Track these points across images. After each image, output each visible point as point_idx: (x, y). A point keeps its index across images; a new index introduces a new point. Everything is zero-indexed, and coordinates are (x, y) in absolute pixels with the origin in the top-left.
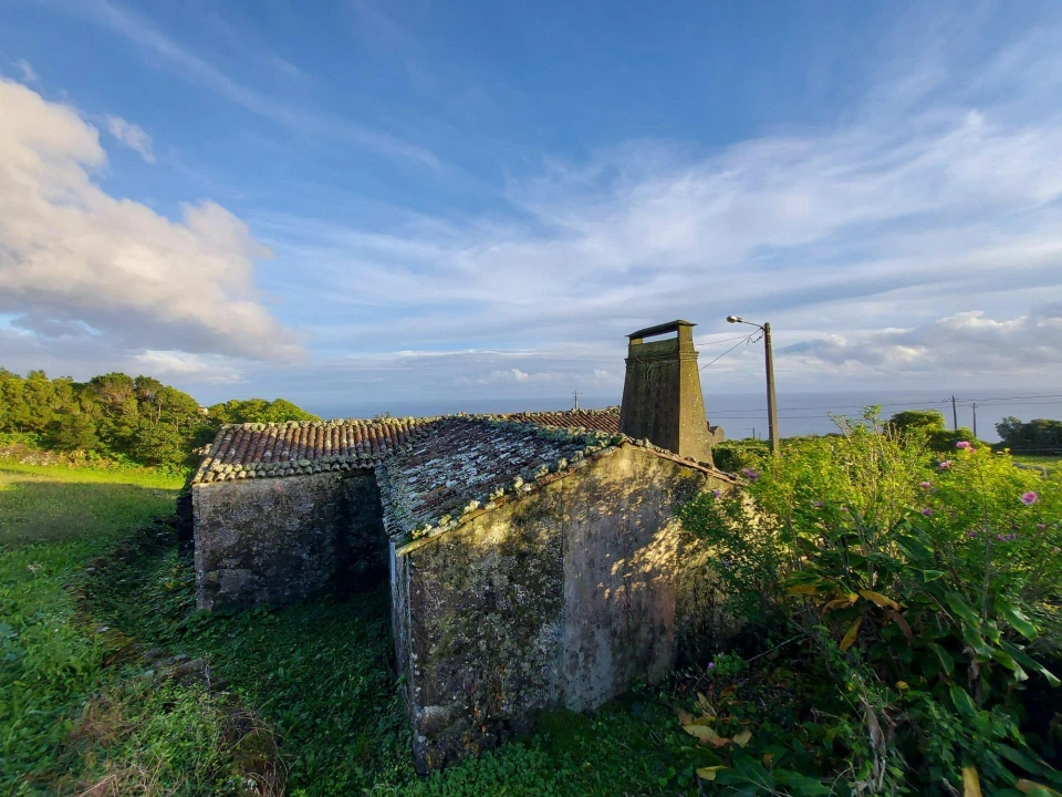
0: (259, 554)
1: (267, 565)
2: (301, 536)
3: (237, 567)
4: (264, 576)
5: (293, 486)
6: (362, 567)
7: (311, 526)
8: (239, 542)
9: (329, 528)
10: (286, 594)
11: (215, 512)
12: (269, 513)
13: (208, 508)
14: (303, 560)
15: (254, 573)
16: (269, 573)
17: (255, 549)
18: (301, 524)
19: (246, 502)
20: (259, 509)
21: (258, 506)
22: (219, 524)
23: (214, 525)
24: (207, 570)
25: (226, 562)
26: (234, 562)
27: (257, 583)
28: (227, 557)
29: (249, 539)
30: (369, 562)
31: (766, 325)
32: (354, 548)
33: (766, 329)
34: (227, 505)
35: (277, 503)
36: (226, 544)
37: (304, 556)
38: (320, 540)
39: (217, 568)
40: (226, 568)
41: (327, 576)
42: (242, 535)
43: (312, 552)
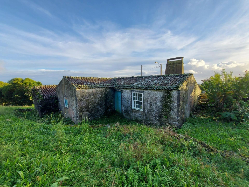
0: (90, 107)
1: (92, 110)
2: (98, 103)
3: (86, 111)
4: (92, 113)
5: (97, 91)
6: (109, 110)
7: (100, 101)
8: (86, 105)
9: (104, 101)
10: (96, 117)
11: (81, 97)
12: (92, 97)
13: (79, 96)
14: (99, 109)
15: (90, 112)
16: (93, 112)
17: (90, 106)
18: (98, 100)
19: (87, 94)
20: (90, 96)
21: (90, 95)
22: (82, 100)
23: (81, 100)
24: (80, 112)
25: (84, 110)
26: (86, 110)
27: (90, 115)
28: (84, 109)
29: (88, 104)
30: (110, 109)
31: (161, 64)
32: (108, 106)
33: (161, 65)
34: (83, 95)
35: (94, 95)
36: (84, 105)
37: (99, 108)
38: (102, 104)
39: (82, 112)
40: (84, 111)
41: (103, 113)
42: (87, 103)
43: (101, 107)
